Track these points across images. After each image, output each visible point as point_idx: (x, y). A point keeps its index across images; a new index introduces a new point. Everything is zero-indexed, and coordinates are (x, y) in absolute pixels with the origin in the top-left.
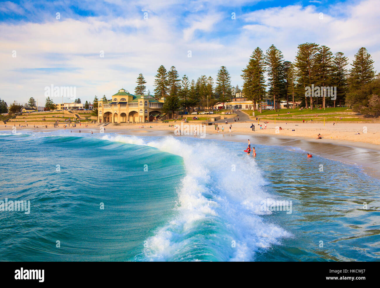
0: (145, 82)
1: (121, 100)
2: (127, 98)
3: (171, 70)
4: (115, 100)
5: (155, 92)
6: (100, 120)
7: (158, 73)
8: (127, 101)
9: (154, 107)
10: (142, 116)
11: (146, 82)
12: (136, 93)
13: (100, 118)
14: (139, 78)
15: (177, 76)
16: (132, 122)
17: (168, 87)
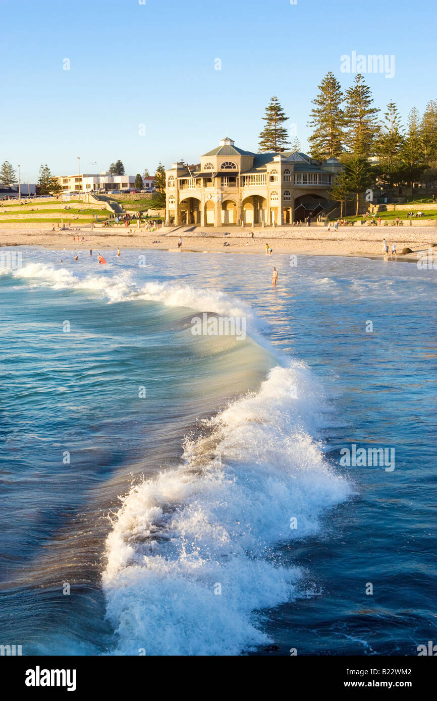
0: (285, 116)
1: (222, 167)
2: (237, 160)
3: (354, 85)
4: (209, 168)
5: (311, 144)
6: (172, 220)
7: (320, 92)
8: (238, 169)
9: (308, 184)
10: (276, 209)
11: (286, 119)
12: (261, 148)
13: (171, 213)
14: (272, 109)
15: (368, 99)
16: (250, 225)
17: (345, 130)
